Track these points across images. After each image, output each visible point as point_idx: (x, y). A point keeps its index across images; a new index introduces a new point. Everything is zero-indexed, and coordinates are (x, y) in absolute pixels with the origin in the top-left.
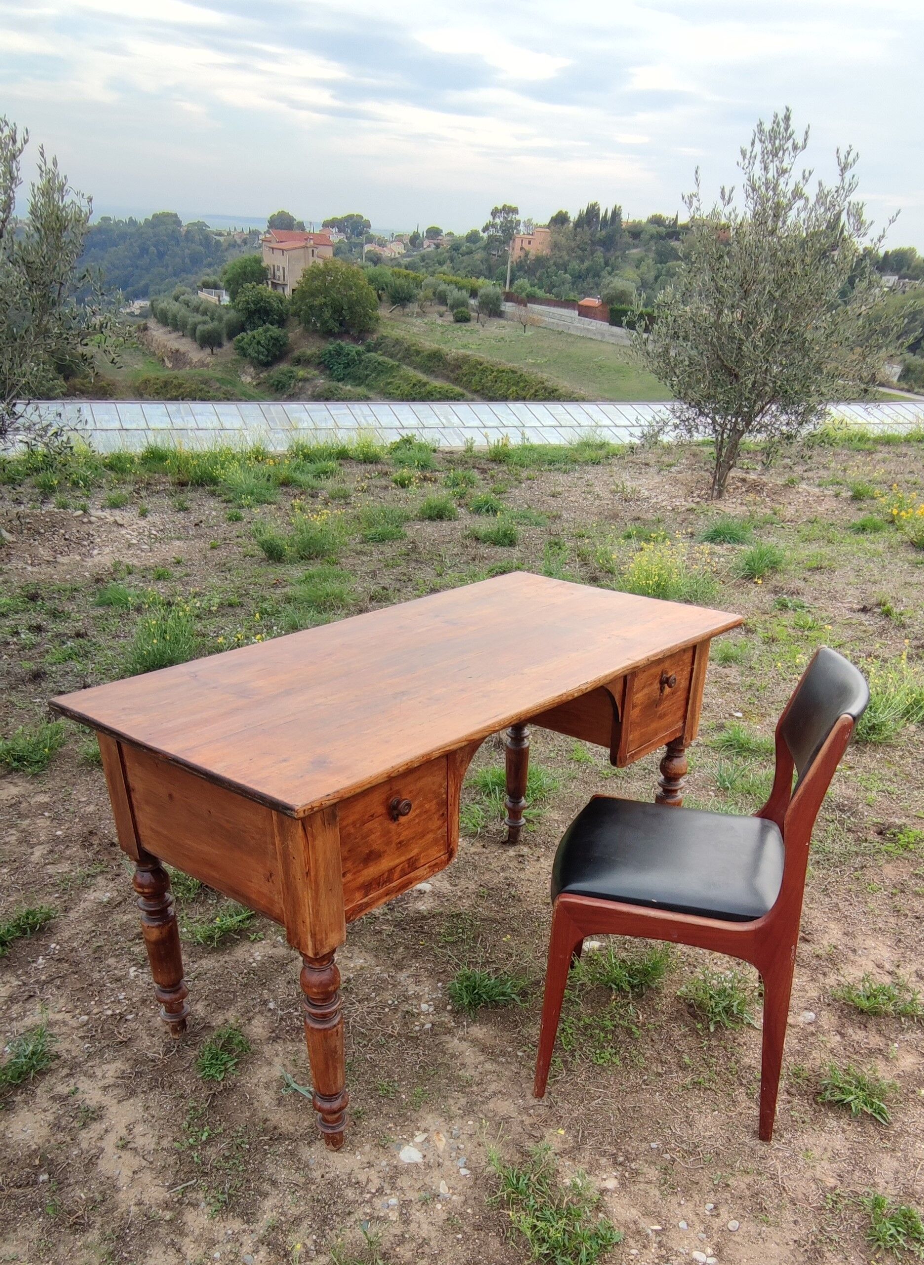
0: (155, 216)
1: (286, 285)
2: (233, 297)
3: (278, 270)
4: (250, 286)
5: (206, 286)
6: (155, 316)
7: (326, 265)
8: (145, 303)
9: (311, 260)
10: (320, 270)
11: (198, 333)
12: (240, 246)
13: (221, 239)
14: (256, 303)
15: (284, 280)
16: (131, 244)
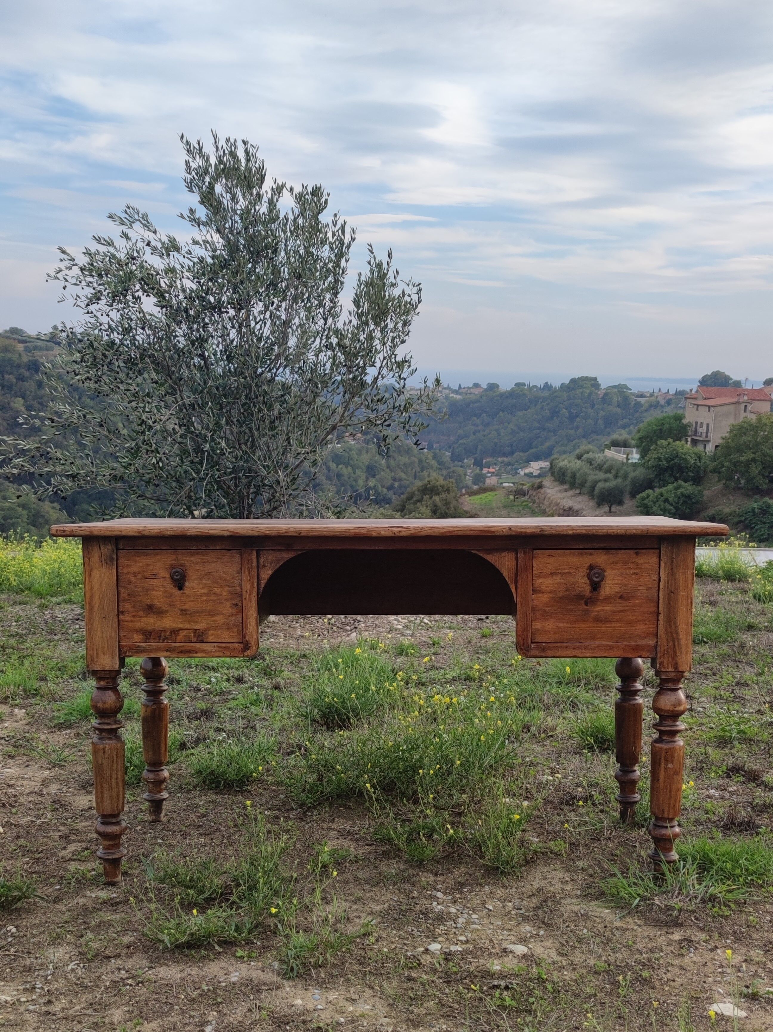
0: (573, 381)
1: (709, 441)
2: (643, 454)
3: (701, 427)
4: (664, 442)
5: (615, 444)
6: (553, 474)
7: (759, 420)
8: (545, 464)
9: (743, 415)
10: (751, 425)
11: (597, 491)
12: (662, 407)
13: (642, 400)
14: (668, 460)
15: (707, 436)
16: (542, 408)
